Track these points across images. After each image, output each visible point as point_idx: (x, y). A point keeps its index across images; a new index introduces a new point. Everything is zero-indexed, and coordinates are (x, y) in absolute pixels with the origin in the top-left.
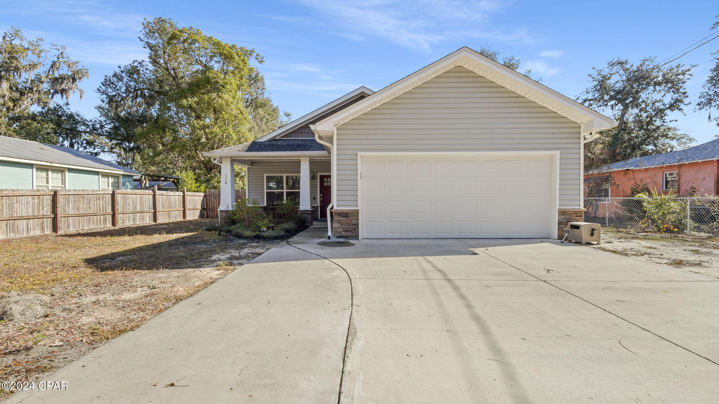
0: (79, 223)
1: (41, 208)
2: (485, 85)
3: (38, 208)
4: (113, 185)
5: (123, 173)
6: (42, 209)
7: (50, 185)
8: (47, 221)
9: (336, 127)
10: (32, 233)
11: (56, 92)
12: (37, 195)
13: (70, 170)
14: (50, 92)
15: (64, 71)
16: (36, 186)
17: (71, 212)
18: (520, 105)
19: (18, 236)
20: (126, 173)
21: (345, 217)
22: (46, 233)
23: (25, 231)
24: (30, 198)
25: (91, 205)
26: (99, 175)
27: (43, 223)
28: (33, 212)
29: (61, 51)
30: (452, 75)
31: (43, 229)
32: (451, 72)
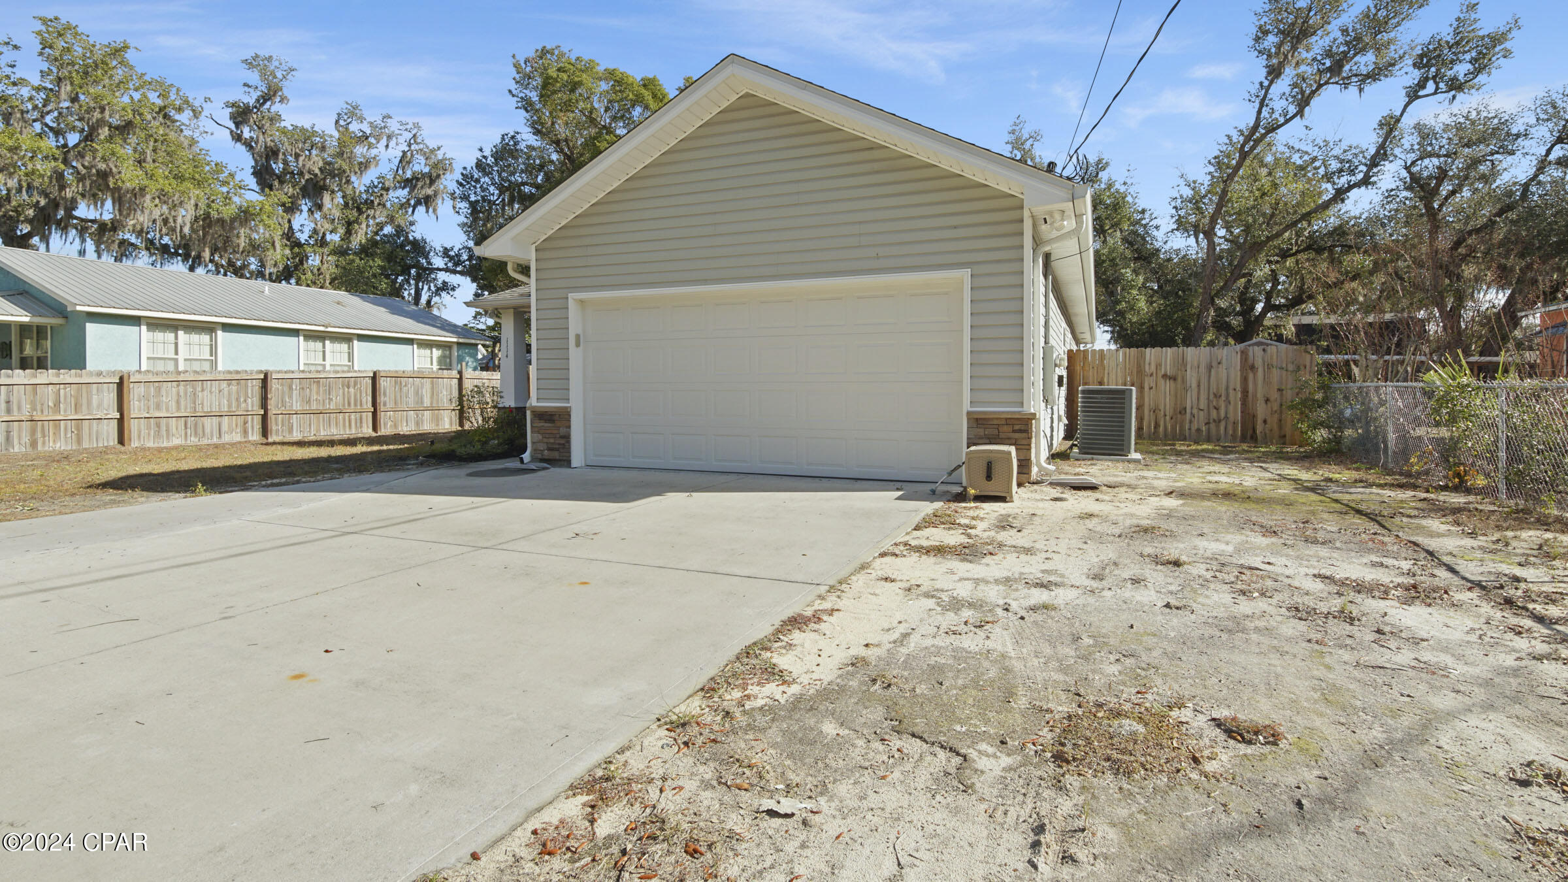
0: (310, 425)
1: (242, 400)
2: (804, 128)
3: (238, 400)
4: (441, 361)
5: (455, 340)
6: (245, 401)
7: (328, 363)
8: (253, 419)
9: (534, 246)
10: (226, 438)
11: (418, 203)
12: (236, 379)
13: (362, 338)
14: (410, 204)
15: (420, 165)
16: (305, 364)
17: (297, 406)
18: (876, 166)
19: (205, 441)
20: (461, 340)
21: (546, 421)
22: (250, 438)
23: (216, 434)
24: (224, 384)
25: (333, 396)
26: (413, 344)
27: (245, 423)
28: (230, 406)
29: (414, 132)
30: (736, 115)
31: (245, 432)
32: (732, 111)
